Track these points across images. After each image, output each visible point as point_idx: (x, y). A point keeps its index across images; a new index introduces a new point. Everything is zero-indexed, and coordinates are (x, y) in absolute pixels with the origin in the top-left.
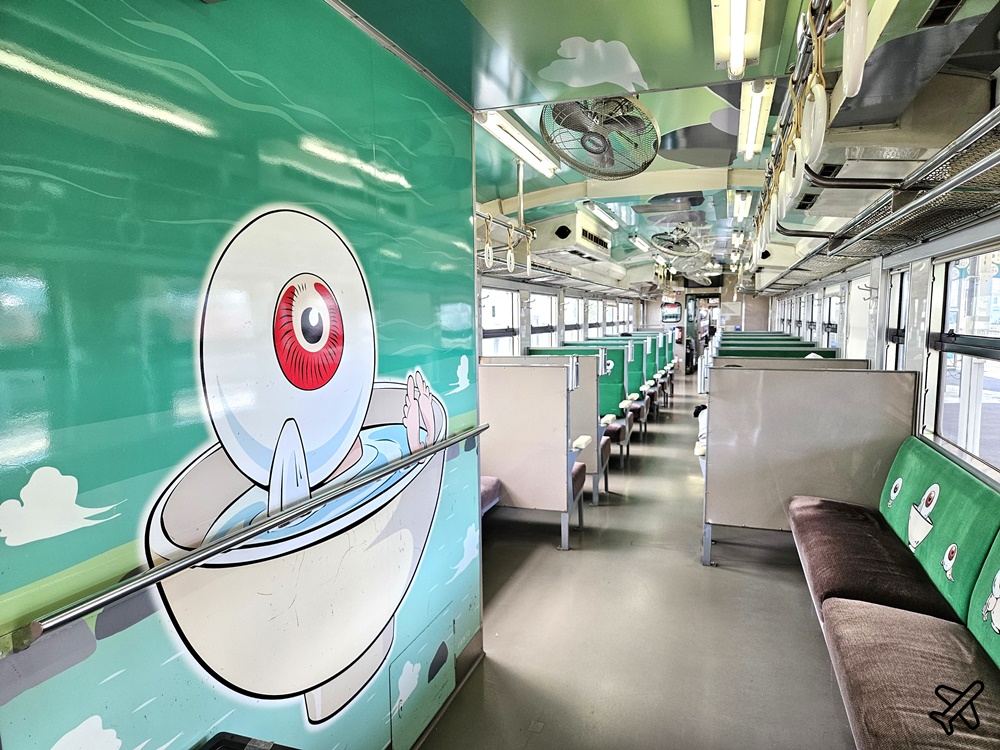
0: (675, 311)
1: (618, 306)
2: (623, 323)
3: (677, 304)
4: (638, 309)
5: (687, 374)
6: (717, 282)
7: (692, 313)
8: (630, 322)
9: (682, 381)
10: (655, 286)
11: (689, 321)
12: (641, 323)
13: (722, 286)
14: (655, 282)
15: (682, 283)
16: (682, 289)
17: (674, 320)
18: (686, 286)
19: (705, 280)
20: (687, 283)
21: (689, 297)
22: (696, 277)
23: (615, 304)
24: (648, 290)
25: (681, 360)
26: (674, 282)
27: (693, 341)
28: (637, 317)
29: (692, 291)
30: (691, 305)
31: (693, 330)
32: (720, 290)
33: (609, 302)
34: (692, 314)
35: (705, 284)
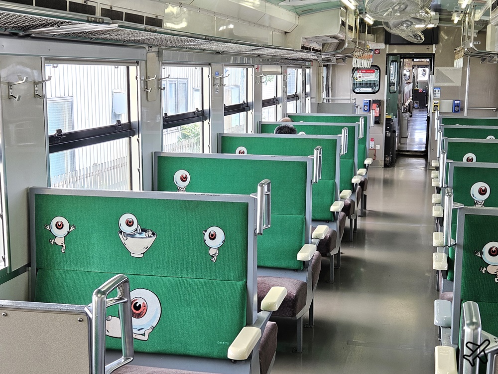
0: (373, 77)
1: (284, 74)
2: (295, 97)
3: (374, 67)
4: (319, 74)
5: (387, 166)
6: (431, 36)
7: (394, 79)
8: (306, 95)
9: (379, 180)
10: (342, 42)
11: (390, 92)
12: (324, 95)
13: (437, 43)
14: (341, 36)
15: (382, 37)
16: (382, 46)
17: (370, 90)
18: (387, 42)
19: (415, 36)
20: (389, 39)
21: (391, 58)
22: (403, 32)
23: (279, 70)
24: (333, 47)
25: (378, 147)
26: (371, 36)
27: (395, 119)
28: (318, 87)
29: (396, 50)
30: (393, 68)
31: (394, 105)
32: (434, 49)
33: (266, 68)
34: (395, 81)
35: (415, 41)
